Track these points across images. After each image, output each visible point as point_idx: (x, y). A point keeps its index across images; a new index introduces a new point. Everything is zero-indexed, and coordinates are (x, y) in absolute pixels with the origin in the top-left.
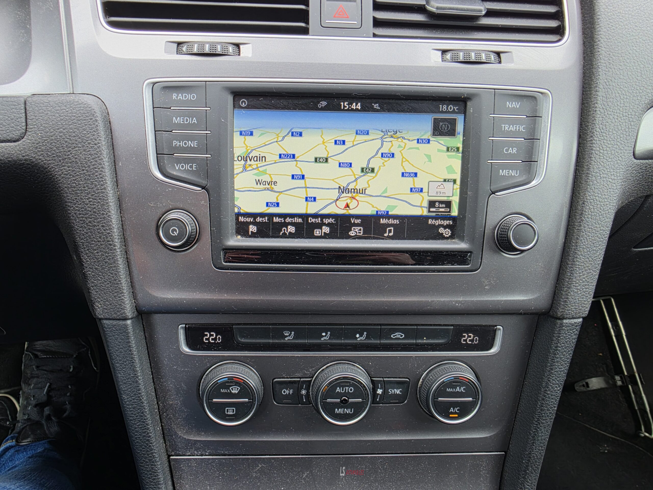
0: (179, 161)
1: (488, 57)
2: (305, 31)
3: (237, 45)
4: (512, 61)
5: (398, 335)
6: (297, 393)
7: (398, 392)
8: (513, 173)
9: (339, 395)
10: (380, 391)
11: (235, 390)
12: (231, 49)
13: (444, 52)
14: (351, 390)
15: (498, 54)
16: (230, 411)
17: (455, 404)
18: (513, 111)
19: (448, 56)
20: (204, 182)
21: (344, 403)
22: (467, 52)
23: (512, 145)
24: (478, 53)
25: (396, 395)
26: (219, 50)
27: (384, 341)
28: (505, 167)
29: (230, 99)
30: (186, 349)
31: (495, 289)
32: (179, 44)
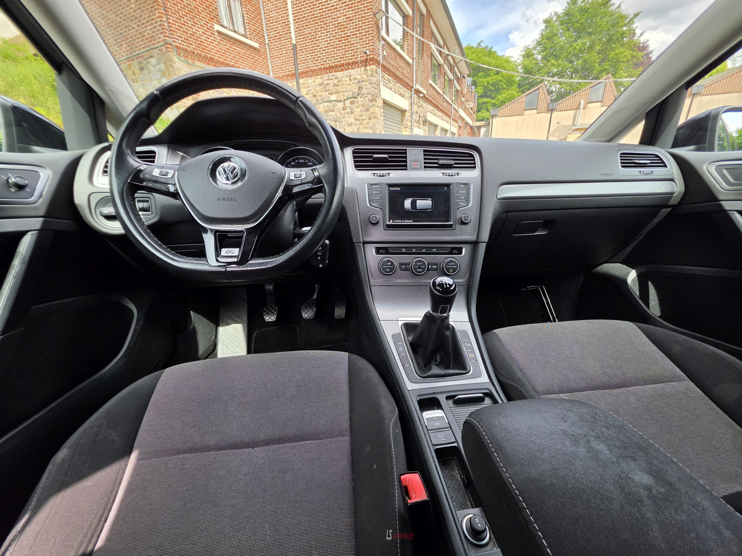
0: (374, 202)
1: (455, 174)
2: (406, 169)
3: (389, 174)
4: (461, 175)
5: (434, 250)
6: (406, 267)
7: (435, 267)
8: (463, 203)
9: (418, 265)
10: (430, 267)
11: (389, 264)
12: (387, 174)
13: (443, 173)
14: (421, 264)
15: (458, 173)
16: (388, 270)
17: (451, 268)
18: (463, 188)
19: (444, 174)
20: (381, 207)
21: (420, 268)
22: (449, 173)
23: (462, 196)
24: (452, 173)
25: (434, 268)
26: (384, 175)
27: (430, 252)
28: (461, 202)
29: (387, 186)
30: (375, 254)
31: (460, 235)
32: (374, 174)
